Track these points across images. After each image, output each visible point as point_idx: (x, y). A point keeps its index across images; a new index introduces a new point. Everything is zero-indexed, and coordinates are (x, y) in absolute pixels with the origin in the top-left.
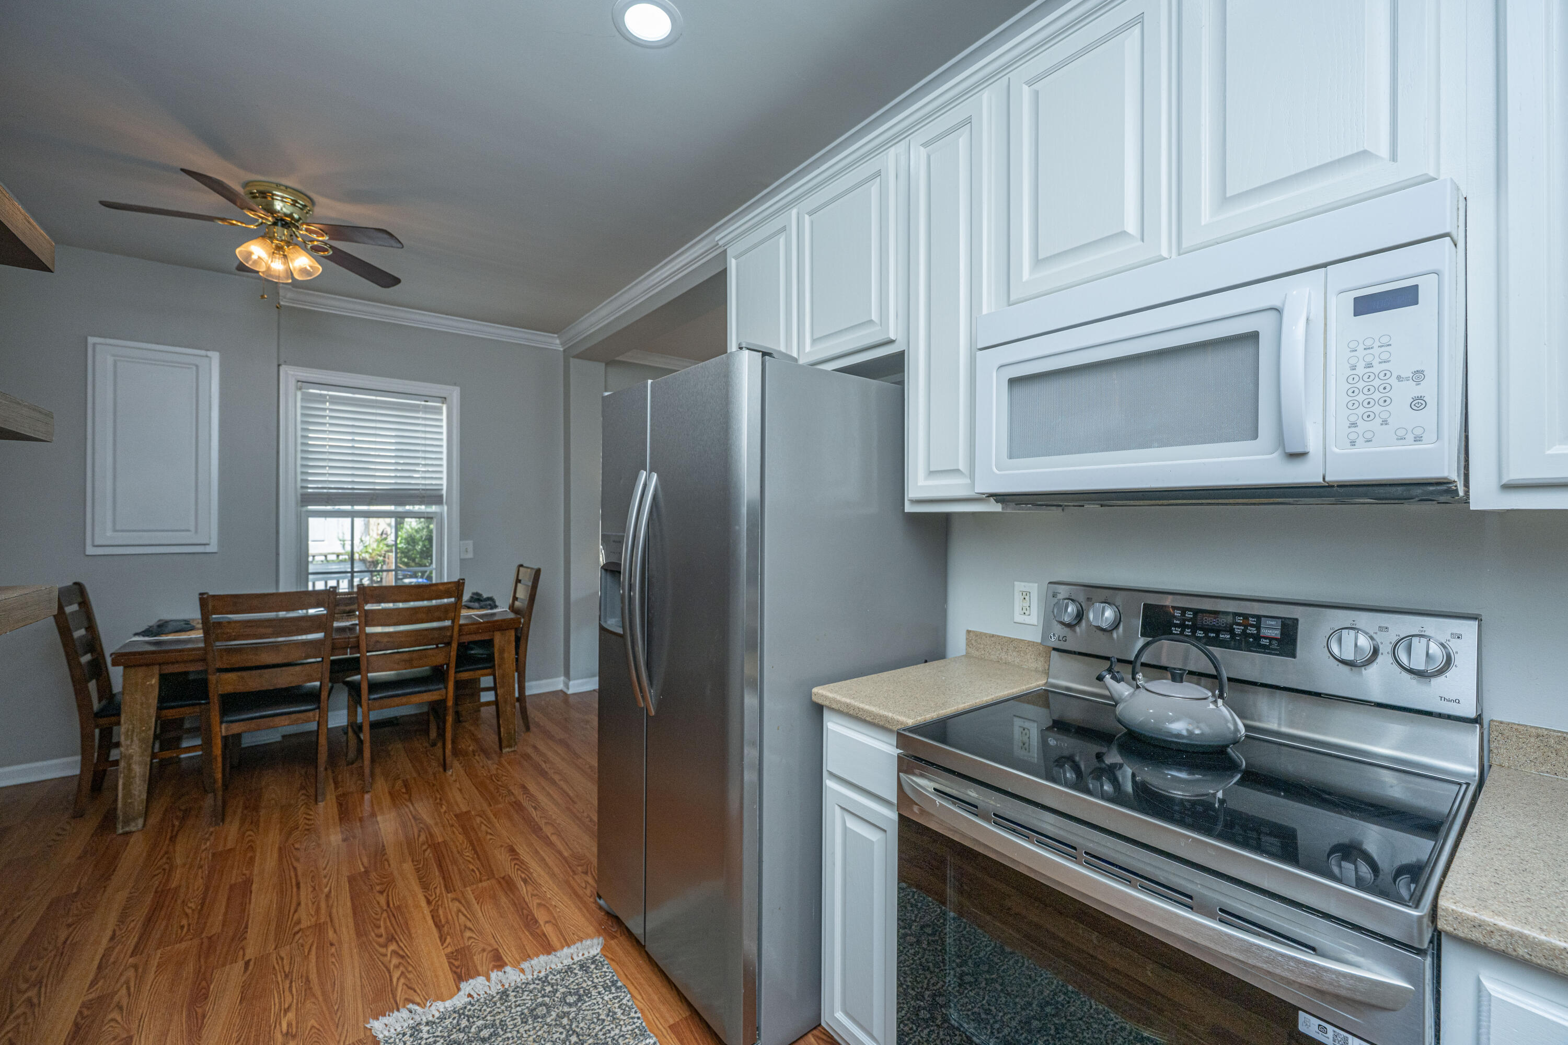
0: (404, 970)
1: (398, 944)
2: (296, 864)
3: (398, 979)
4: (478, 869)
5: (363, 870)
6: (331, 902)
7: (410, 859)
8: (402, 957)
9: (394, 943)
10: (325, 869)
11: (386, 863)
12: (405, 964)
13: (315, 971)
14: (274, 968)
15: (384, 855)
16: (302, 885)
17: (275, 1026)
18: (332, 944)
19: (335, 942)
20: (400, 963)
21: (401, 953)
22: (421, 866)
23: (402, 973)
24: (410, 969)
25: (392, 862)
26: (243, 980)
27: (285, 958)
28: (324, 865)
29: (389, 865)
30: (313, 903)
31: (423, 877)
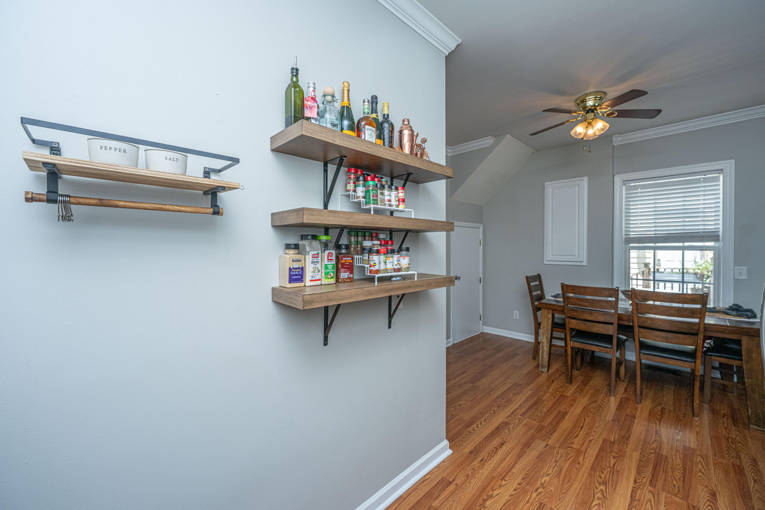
0: (601, 503)
1: (606, 489)
2: (586, 418)
3: (595, 505)
4: (678, 487)
5: (613, 440)
6: (590, 444)
7: (640, 452)
8: (604, 497)
9: (605, 487)
10: (596, 428)
11: (626, 445)
12: (603, 501)
13: (566, 469)
14: (554, 454)
15: (627, 440)
16: (583, 429)
17: (541, 477)
18: (579, 463)
19: (581, 463)
20: (601, 498)
21: (605, 494)
22: (644, 460)
23: (599, 504)
24: (604, 505)
25: (629, 446)
26: (543, 450)
27: (560, 454)
28: (597, 426)
29: (627, 447)
30: (583, 440)
31: (641, 466)
